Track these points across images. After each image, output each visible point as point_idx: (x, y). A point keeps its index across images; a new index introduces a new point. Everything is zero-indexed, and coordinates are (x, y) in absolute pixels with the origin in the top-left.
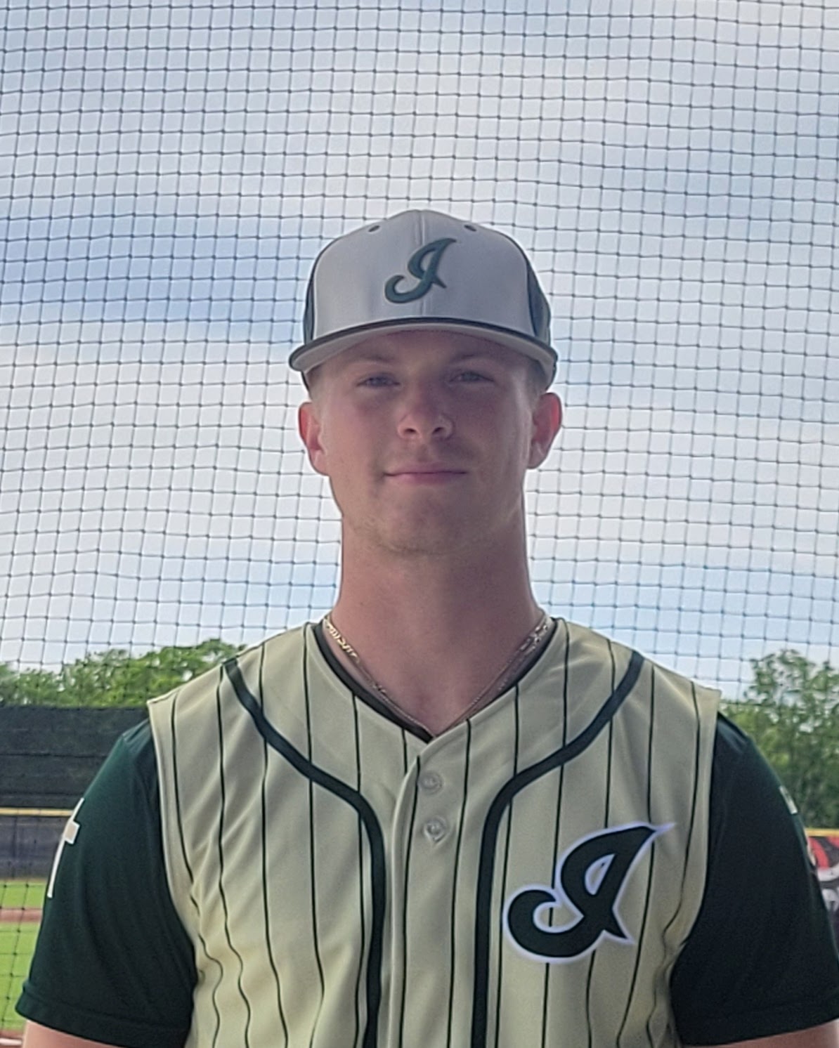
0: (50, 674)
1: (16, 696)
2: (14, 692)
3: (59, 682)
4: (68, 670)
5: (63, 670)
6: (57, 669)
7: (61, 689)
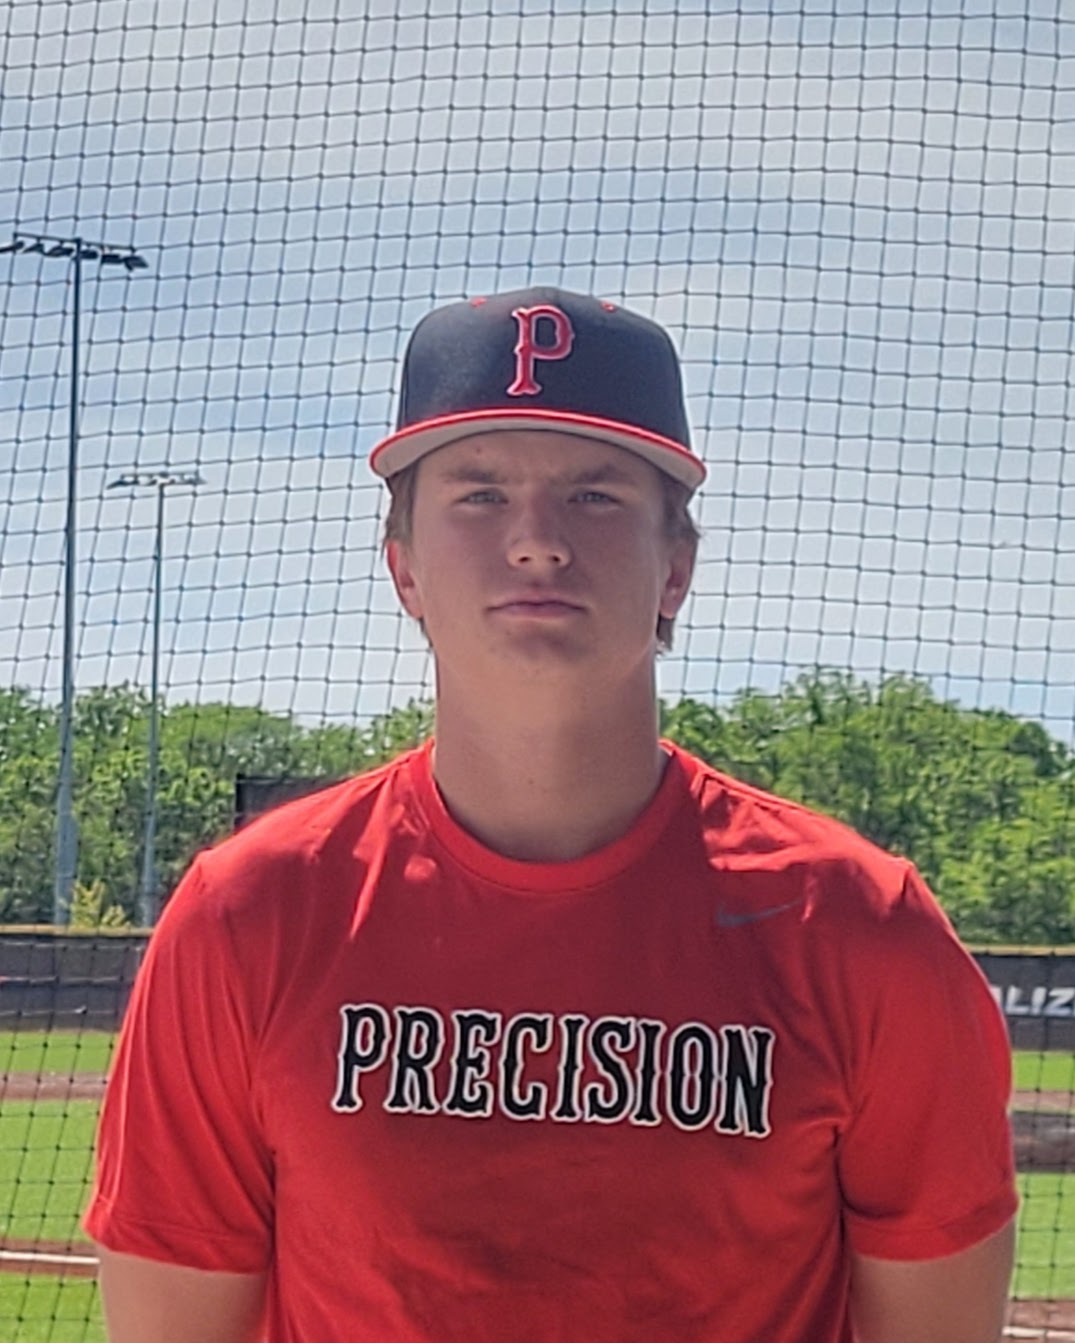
0: (354, 730)
1: (303, 763)
2: (301, 757)
3: (366, 742)
4: (381, 724)
5: (374, 723)
6: (364, 724)
7: (370, 752)
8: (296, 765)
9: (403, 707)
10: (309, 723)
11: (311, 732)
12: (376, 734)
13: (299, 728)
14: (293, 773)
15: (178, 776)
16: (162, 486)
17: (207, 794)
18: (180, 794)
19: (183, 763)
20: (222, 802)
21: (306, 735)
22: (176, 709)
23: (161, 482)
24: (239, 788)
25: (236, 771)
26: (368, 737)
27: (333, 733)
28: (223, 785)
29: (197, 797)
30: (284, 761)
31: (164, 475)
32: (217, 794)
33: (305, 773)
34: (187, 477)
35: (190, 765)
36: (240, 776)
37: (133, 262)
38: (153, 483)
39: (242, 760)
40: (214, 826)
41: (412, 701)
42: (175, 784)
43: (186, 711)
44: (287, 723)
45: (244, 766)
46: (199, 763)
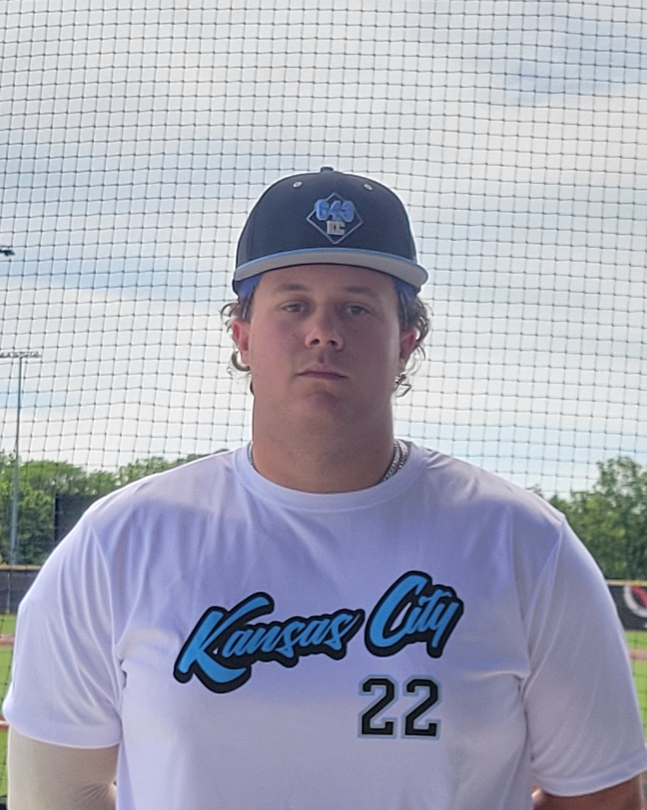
0: (111, 474)
1: (87, 489)
2: (86, 486)
3: (116, 479)
5: (120, 470)
6: (115, 471)
8: (83, 490)
9: (134, 464)
10: (89, 470)
11: (91, 474)
12: (121, 476)
13: (85, 473)
14: (82, 494)
15: (27, 494)
16: (21, 358)
17: (41, 503)
18: (28, 503)
19: (30, 488)
20: (49, 507)
21: (88, 476)
22: (27, 463)
23: (21, 356)
24: (57, 500)
25: (55, 492)
26: (118, 477)
27: (100, 475)
28: (48, 498)
29: (37, 504)
30: (79, 488)
31: (21, 353)
32: (46, 503)
33: (87, 494)
34: (33, 354)
35: (34, 489)
36: (57, 494)
37: (7, 253)
38: (17, 356)
39: (58, 487)
40: (45, 518)
41: (137, 461)
42: (27, 498)
43: (32, 464)
44: (78, 471)
45: (59, 489)
46: (38, 488)
